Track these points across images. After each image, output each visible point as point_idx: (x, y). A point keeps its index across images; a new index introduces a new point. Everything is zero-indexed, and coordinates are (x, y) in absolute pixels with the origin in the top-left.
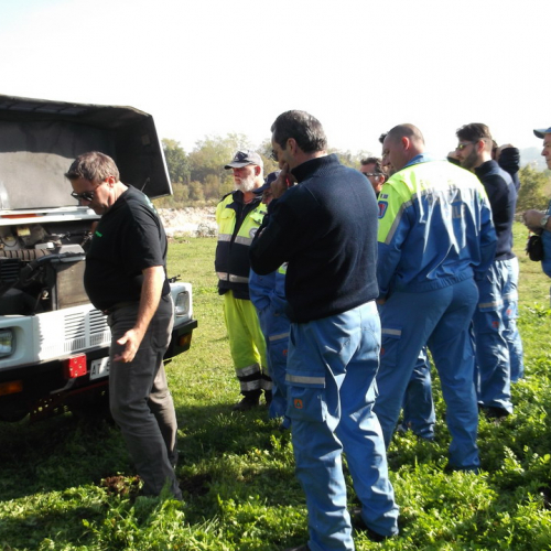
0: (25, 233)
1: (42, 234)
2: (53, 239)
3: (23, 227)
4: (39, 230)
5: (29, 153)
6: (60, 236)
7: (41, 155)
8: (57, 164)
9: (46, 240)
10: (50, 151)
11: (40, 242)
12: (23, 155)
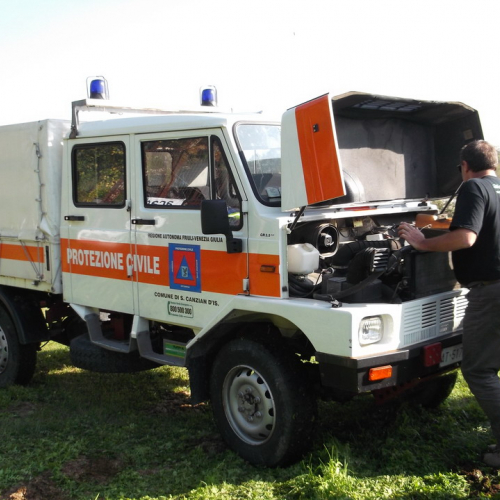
0: (358, 224)
1: (371, 225)
2: (382, 230)
3: (357, 219)
4: (368, 221)
5: (369, 149)
6: (389, 227)
7: (379, 151)
8: (390, 160)
9: (376, 231)
10: (385, 147)
11: (369, 233)
12: (365, 151)
